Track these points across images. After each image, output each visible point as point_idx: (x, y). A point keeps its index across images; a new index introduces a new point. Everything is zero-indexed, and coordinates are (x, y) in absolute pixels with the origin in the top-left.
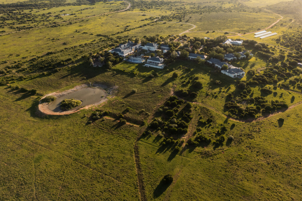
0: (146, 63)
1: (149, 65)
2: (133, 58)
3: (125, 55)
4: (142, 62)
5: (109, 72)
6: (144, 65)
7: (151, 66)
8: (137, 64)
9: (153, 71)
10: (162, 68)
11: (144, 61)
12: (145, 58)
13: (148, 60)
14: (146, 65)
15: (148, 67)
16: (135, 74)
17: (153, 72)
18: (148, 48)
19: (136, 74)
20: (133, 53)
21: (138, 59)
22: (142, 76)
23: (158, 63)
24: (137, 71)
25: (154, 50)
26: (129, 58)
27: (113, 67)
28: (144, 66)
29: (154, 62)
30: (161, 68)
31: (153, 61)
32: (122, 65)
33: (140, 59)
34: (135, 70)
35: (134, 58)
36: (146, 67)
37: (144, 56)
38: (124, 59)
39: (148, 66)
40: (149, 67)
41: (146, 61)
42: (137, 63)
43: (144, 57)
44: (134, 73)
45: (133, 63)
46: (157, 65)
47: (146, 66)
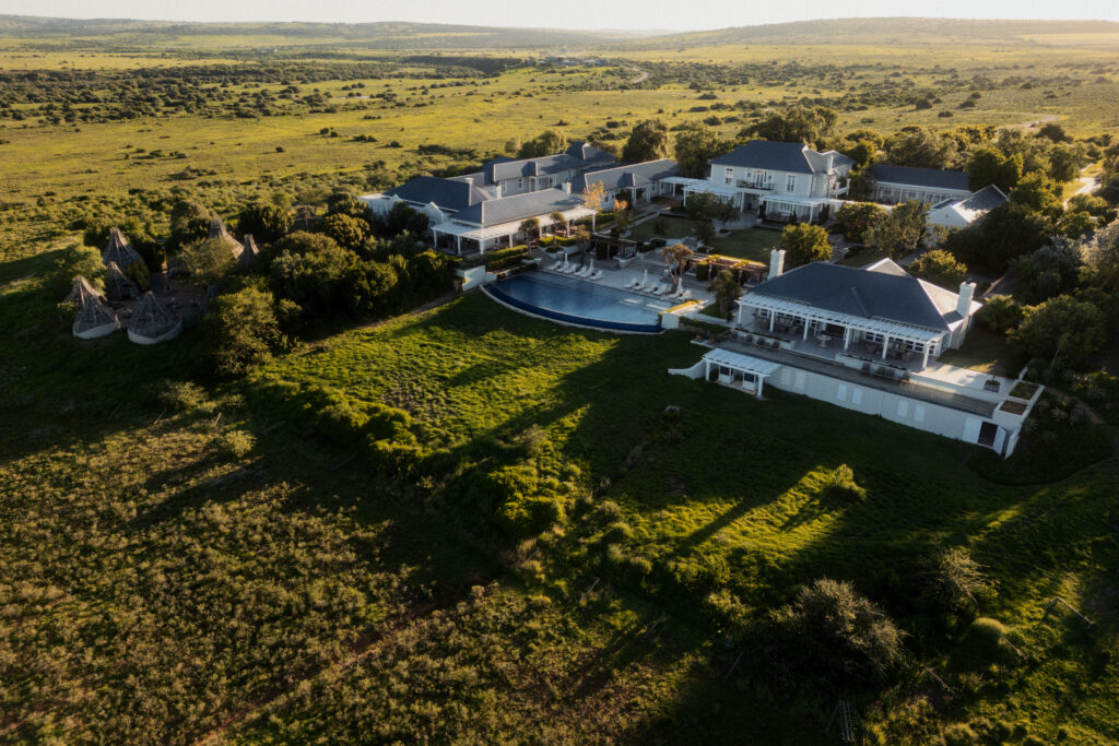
0: (720, 336)
1: (763, 369)
2: (568, 268)
3: (484, 234)
4: (670, 323)
5: (184, 424)
6: (697, 354)
7: (798, 381)
8: (593, 337)
9: (844, 476)
10: (988, 431)
11: (691, 306)
12: (704, 275)
13: (749, 302)
14: (716, 357)
15: (748, 398)
16: (515, 509)
17: (833, 497)
18: (743, 184)
19: (542, 516)
20: (586, 222)
21: (629, 280)
22: (625, 581)
23: (907, 355)
24: (571, 450)
25: (813, 203)
26: (534, 267)
27: (277, 350)
28: (691, 372)
29: (836, 332)
30: (969, 429)
31: (825, 317)
32: (412, 342)
33: (646, 281)
34: (540, 437)
35: (585, 272)
36: (709, 388)
37: (702, 251)
38: (470, 278)
39: (739, 377)
40: (768, 388)
41: (725, 306)
42: (593, 331)
43: (702, 261)
44: (502, 493)
45: (555, 330)
46: (887, 380)
47: (716, 371)
